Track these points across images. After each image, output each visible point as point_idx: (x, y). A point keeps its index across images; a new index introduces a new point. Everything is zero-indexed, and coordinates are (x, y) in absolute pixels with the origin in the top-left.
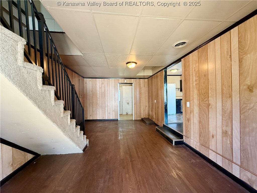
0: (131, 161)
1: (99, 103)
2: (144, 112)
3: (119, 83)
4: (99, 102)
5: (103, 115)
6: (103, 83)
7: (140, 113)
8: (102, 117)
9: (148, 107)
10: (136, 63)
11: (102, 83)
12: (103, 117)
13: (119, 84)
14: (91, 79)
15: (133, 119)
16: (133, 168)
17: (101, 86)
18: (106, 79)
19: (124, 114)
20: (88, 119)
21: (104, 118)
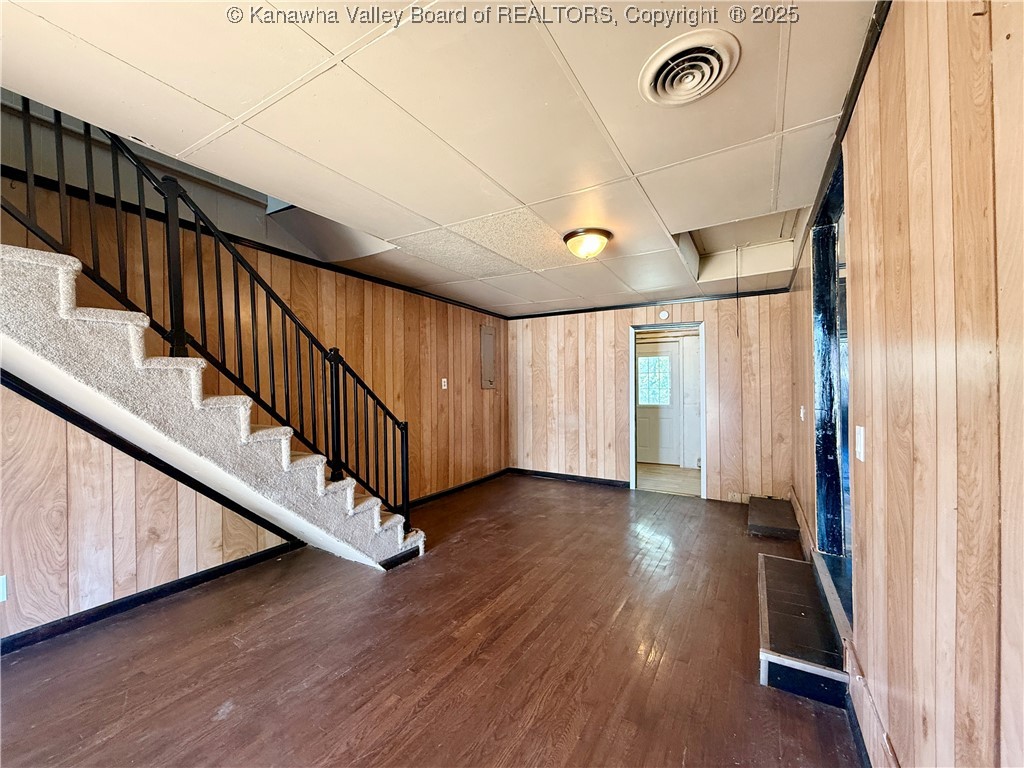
0: (468, 661)
1: (555, 412)
2: (767, 468)
3: (634, 327)
4: (555, 405)
5: (568, 459)
6: (569, 331)
7: (743, 472)
8: (568, 467)
9: (789, 440)
10: (608, 234)
11: (567, 331)
12: (570, 467)
13: (632, 331)
14: (530, 319)
15: (704, 496)
16: (439, 687)
17: (562, 345)
18: (580, 314)
19: (687, 466)
20: (520, 467)
21: (572, 471)
